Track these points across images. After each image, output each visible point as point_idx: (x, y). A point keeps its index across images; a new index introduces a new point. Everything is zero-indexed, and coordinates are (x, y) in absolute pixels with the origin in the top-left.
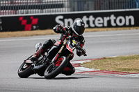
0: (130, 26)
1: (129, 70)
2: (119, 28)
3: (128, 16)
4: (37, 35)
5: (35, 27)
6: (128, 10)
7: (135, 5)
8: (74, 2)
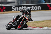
0: (39, 10)
1: (39, 26)
2: (35, 11)
3: (39, 6)
4: (5, 13)
5: (4, 10)
7: (41, 2)
8: (19, 1)
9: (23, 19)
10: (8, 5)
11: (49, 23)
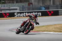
10: (11, 11)
11: (48, 28)
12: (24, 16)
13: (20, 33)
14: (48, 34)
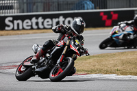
3: (77, 17)
6: (76, 11)
7: (84, 7)
8: (24, 3)
9: (64, 52)
11: (103, 63)
12: (32, 29)
13: (31, 79)
14: (102, 82)
